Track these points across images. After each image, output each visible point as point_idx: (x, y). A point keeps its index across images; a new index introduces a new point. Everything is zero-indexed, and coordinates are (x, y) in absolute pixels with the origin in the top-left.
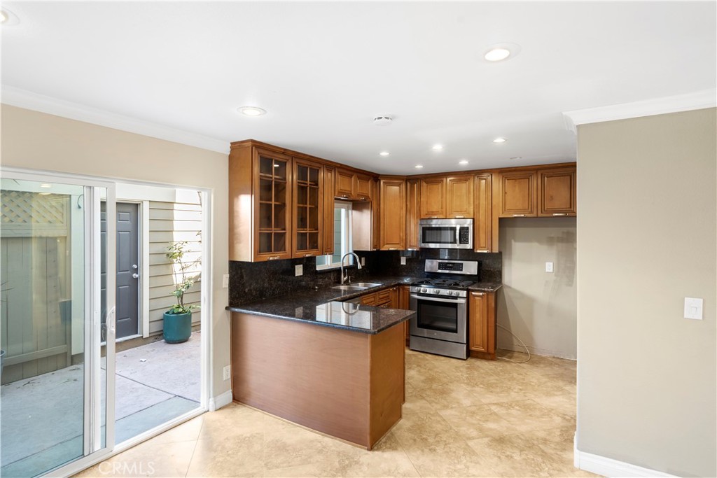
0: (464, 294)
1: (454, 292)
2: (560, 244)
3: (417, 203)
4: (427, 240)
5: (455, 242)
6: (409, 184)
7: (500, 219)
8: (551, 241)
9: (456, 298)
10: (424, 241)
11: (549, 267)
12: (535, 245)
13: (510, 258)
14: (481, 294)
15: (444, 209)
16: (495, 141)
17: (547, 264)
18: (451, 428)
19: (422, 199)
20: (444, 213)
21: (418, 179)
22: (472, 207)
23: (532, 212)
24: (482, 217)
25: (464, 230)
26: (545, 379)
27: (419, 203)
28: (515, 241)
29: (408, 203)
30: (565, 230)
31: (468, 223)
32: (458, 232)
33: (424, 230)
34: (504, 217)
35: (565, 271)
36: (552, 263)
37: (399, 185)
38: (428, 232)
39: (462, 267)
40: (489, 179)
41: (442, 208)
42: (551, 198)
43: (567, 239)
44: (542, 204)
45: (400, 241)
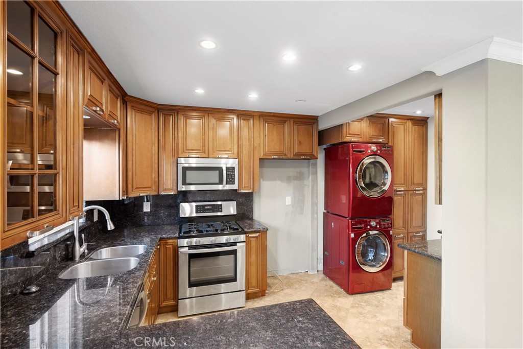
0: (242, 237)
1: (232, 238)
2: (295, 182)
3: (174, 138)
4: (188, 181)
5: (221, 182)
6: (161, 118)
7: (260, 159)
8: (289, 179)
9: (234, 244)
10: (184, 183)
11: (288, 200)
12: (278, 183)
13: (260, 196)
14: (256, 235)
15: (207, 148)
16: (351, 69)
17: (287, 198)
19: (180, 135)
20: (207, 152)
21: (173, 110)
22: (236, 147)
23: (285, 155)
24: (245, 158)
25: (231, 170)
27: (176, 139)
28: (263, 180)
29: (161, 138)
31: (232, 163)
32: (225, 172)
33: (185, 169)
34: (264, 157)
35: (299, 203)
36: (290, 198)
37: (150, 114)
38: (188, 172)
39: (221, 209)
40: (251, 121)
41: (204, 146)
42: (300, 143)
43: (300, 177)
44: (294, 148)
45: (152, 184)
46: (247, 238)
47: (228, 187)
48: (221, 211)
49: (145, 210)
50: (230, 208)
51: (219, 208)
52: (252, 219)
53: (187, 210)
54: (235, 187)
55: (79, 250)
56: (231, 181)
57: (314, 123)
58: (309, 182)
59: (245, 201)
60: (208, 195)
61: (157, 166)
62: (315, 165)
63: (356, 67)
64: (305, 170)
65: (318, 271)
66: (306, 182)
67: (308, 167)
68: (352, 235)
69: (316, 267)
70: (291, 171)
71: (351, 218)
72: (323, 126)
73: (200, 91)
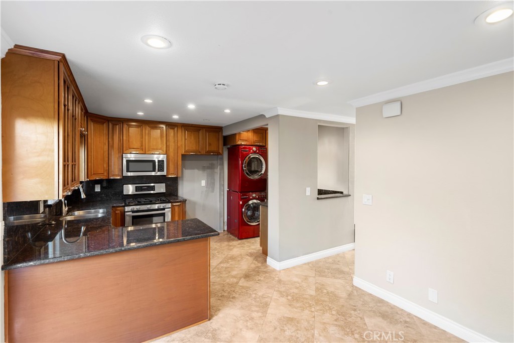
0: (169, 205)
1: (162, 206)
2: (208, 170)
3: (120, 140)
4: (130, 170)
5: (154, 170)
6: (110, 124)
7: (182, 155)
8: (204, 168)
9: (164, 209)
10: (128, 171)
11: (203, 183)
12: (196, 171)
13: (183, 180)
14: (179, 204)
15: (144, 147)
17: (202, 181)
18: (223, 284)
19: (124, 138)
20: (144, 150)
21: (119, 121)
22: (165, 146)
23: (200, 152)
24: (171, 154)
25: (161, 162)
26: (219, 244)
27: (121, 141)
28: (185, 169)
29: (110, 140)
30: (211, 162)
31: (162, 157)
32: (157, 163)
33: (128, 162)
34: (185, 153)
35: (211, 185)
36: (204, 181)
37: (103, 123)
38: (130, 164)
39: (154, 188)
40: (176, 129)
41: (142, 145)
42: (210, 144)
43: (212, 167)
44: (206, 148)
45: (104, 172)
46: (172, 206)
47: (159, 174)
48: (154, 190)
49: (96, 190)
50: (161, 188)
51: (153, 188)
52: (177, 196)
53: (130, 189)
54: (164, 173)
55: (65, 209)
56: (161, 169)
57: (220, 131)
58: (218, 170)
59: (172, 184)
60: (144, 180)
61: (107, 159)
62: (222, 159)
63: (227, 111)
64: (215, 162)
65: (224, 231)
66: (216, 170)
67: (217, 160)
68: (241, 203)
69: (222, 227)
70: (206, 163)
71: (241, 192)
72: (226, 133)
73: (141, 113)
